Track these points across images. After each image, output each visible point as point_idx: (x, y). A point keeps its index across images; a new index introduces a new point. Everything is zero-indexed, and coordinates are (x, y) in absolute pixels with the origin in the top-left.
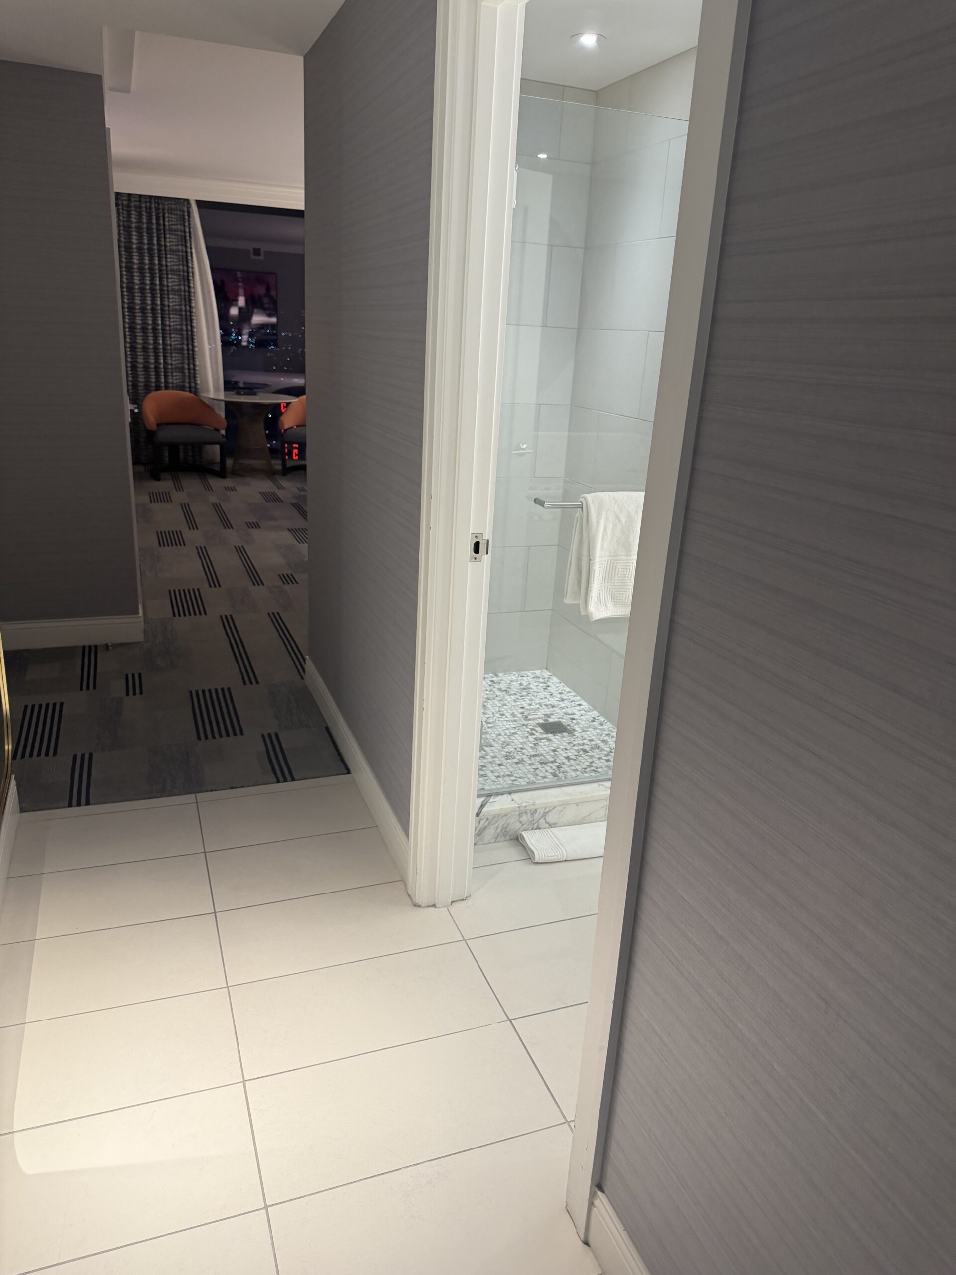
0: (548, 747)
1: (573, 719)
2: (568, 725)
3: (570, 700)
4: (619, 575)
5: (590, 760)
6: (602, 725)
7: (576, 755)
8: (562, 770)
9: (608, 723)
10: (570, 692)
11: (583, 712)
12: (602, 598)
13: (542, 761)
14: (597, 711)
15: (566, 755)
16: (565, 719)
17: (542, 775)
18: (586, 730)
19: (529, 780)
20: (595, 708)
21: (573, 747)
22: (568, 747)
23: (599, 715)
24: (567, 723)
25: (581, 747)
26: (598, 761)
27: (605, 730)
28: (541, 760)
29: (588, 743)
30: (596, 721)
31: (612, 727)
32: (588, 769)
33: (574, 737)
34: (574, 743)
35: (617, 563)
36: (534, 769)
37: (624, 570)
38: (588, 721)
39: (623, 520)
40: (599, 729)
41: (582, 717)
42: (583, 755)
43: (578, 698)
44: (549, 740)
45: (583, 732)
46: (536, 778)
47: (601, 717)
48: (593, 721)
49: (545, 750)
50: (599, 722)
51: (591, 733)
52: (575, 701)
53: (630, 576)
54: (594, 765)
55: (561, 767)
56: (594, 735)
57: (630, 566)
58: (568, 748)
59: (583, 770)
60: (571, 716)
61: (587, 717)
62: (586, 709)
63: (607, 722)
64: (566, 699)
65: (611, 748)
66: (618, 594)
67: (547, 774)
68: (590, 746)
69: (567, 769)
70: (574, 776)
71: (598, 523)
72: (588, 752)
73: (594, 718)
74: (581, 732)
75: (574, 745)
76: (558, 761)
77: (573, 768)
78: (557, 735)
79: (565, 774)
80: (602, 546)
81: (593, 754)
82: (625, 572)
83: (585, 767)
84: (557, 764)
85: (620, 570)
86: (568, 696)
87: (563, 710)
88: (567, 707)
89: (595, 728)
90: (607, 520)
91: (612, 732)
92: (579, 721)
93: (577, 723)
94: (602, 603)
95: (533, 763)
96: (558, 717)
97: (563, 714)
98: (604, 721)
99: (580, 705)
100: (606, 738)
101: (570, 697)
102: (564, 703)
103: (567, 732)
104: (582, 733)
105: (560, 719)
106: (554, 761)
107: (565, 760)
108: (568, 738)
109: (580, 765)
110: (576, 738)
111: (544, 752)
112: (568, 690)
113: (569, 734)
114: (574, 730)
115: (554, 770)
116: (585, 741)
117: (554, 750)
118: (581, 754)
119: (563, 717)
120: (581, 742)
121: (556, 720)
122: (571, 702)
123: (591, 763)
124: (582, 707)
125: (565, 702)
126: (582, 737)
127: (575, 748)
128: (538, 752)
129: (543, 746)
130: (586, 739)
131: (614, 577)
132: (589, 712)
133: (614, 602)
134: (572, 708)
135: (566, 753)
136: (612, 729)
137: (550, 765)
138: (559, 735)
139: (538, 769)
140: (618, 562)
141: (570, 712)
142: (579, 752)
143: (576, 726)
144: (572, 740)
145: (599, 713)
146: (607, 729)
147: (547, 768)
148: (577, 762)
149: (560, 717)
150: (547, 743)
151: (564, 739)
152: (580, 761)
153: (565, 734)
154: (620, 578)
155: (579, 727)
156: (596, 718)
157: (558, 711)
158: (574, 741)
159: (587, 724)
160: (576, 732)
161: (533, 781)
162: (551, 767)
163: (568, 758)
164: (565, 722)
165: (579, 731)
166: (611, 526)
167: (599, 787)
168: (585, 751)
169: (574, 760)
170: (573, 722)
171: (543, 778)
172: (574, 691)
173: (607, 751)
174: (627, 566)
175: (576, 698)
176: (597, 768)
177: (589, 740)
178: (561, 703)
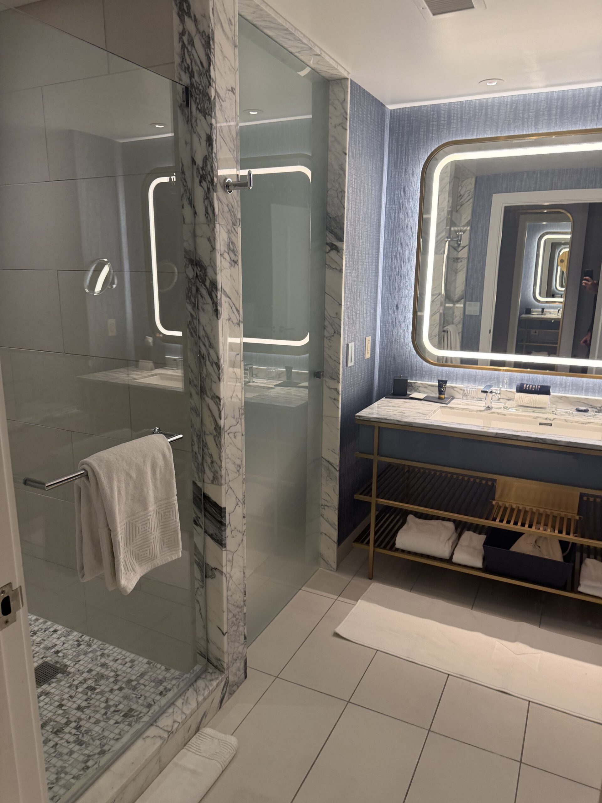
0: (51, 705)
1: (57, 652)
2: (57, 662)
3: (42, 629)
4: (140, 533)
5: (103, 699)
6: (90, 645)
7: (86, 700)
8: (83, 729)
9: (95, 641)
10: (37, 620)
11: (63, 639)
12: (128, 565)
13: (55, 730)
14: (77, 632)
15: (75, 706)
16: (49, 657)
17: (65, 751)
18: (78, 660)
19: (56, 768)
20: (73, 629)
21: (78, 690)
22: (72, 693)
23: (80, 635)
24: (53, 661)
25: (85, 686)
26: (112, 697)
27: (97, 651)
28: (53, 728)
29: (89, 676)
30: (81, 643)
31: (101, 644)
32: (109, 713)
33: (70, 676)
34: (76, 683)
35: (136, 522)
36: (52, 747)
37: (144, 526)
38: (74, 648)
39: (134, 475)
40: (91, 651)
41: (66, 645)
42: (93, 696)
43: (49, 623)
44: (47, 694)
45: (76, 664)
46: (61, 760)
47: (84, 636)
48: (79, 645)
49: (50, 712)
50: (86, 644)
51: (85, 662)
52: (48, 629)
53: (150, 530)
54: (111, 703)
55: (80, 726)
56: (89, 663)
57: (149, 520)
58: (73, 695)
59: (105, 717)
60: (53, 650)
61: (71, 642)
62: (65, 634)
63: (93, 640)
64: (38, 630)
65: (114, 671)
66: (141, 552)
67: (71, 746)
68: (94, 680)
69: (88, 725)
70: (100, 732)
71: (112, 489)
72: (95, 689)
73: (78, 641)
74: (74, 665)
75: (77, 688)
76: (73, 719)
77: (93, 720)
78: (53, 682)
79: (90, 734)
80: (119, 510)
81: (102, 687)
82: (146, 528)
83: (103, 711)
84: (73, 725)
85: (140, 527)
86: (38, 626)
87: (42, 646)
88: (44, 640)
89: (86, 654)
90: (119, 481)
91: (105, 650)
92: (65, 651)
93: (65, 656)
94: (130, 570)
95: (47, 739)
96: (41, 657)
97: (44, 651)
98: (90, 641)
99: (55, 631)
100: (103, 660)
101: (40, 626)
102: (38, 637)
103: (60, 673)
104: (77, 666)
105: (44, 659)
106: (67, 723)
107: (79, 714)
108: (66, 680)
109: (97, 711)
110: (74, 676)
111: (50, 715)
112: (34, 618)
113: (63, 674)
114: (66, 666)
115: (75, 734)
116: (85, 675)
117: (61, 706)
118: (91, 696)
119: (47, 655)
120: (81, 679)
121: (41, 662)
122: (45, 631)
123: (107, 701)
124: (59, 633)
125: (39, 634)
126: (79, 671)
127: (80, 690)
128: (44, 718)
129: (46, 707)
130: (84, 672)
131: (136, 537)
132: (69, 635)
133: (139, 562)
134: (50, 639)
135: (74, 702)
136: (102, 646)
137: (67, 730)
138: (53, 680)
139: (57, 744)
140: (137, 520)
141: (50, 645)
142: (87, 694)
143: (65, 660)
144: (71, 680)
145: (80, 632)
146: (97, 649)
147: (67, 736)
148: (92, 708)
149: (42, 656)
150: (47, 700)
151: (62, 683)
152: (95, 707)
153: (59, 676)
154: (142, 536)
155: (70, 660)
156: (80, 639)
157: (37, 649)
158: (74, 680)
159: (75, 651)
160: (69, 668)
161: (61, 767)
162: (70, 733)
163: (79, 708)
164: (51, 660)
165: (72, 665)
166: (123, 485)
167: (145, 741)
168: (92, 689)
169: (88, 707)
170: (59, 657)
171: (70, 755)
172: (42, 616)
173: (112, 677)
174: (146, 520)
175: (47, 624)
176: (117, 706)
177: (88, 672)
178: (35, 637)
